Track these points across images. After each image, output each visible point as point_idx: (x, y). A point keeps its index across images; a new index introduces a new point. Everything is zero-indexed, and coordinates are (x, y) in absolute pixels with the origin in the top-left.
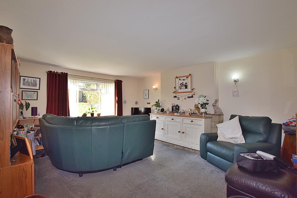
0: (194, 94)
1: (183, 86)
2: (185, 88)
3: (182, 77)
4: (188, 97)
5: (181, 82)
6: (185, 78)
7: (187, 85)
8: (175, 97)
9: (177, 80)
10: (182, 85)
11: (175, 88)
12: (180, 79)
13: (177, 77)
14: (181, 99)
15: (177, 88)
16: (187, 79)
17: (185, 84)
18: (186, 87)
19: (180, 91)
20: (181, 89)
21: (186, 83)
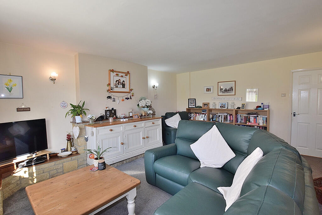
0: (133, 96)
1: (120, 84)
2: (123, 88)
3: (119, 72)
4: (126, 98)
5: (117, 78)
6: (123, 75)
7: (125, 84)
8: (109, 97)
9: (113, 74)
10: (119, 82)
11: (109, 84)
12: (117, 75)
13: (113, 71)
14: (117, 101)
15: (112, 85)
16: (126, 76)
17: (122, 81)
18: (124, 86)
19: (116, 89)
20: (117, 87)
21: (124, 81)
